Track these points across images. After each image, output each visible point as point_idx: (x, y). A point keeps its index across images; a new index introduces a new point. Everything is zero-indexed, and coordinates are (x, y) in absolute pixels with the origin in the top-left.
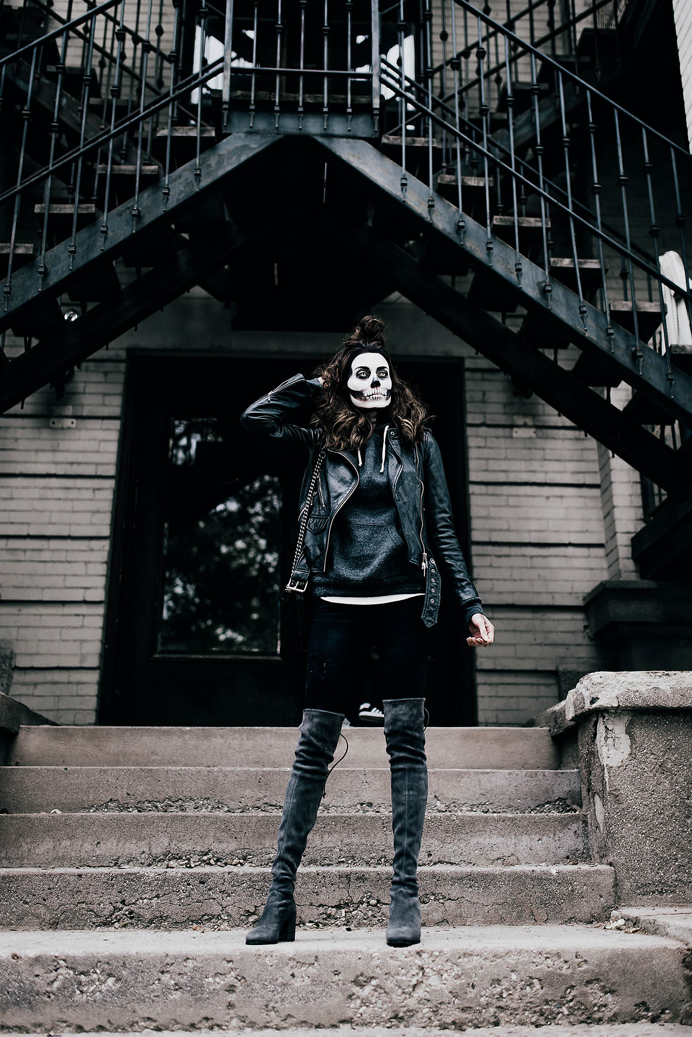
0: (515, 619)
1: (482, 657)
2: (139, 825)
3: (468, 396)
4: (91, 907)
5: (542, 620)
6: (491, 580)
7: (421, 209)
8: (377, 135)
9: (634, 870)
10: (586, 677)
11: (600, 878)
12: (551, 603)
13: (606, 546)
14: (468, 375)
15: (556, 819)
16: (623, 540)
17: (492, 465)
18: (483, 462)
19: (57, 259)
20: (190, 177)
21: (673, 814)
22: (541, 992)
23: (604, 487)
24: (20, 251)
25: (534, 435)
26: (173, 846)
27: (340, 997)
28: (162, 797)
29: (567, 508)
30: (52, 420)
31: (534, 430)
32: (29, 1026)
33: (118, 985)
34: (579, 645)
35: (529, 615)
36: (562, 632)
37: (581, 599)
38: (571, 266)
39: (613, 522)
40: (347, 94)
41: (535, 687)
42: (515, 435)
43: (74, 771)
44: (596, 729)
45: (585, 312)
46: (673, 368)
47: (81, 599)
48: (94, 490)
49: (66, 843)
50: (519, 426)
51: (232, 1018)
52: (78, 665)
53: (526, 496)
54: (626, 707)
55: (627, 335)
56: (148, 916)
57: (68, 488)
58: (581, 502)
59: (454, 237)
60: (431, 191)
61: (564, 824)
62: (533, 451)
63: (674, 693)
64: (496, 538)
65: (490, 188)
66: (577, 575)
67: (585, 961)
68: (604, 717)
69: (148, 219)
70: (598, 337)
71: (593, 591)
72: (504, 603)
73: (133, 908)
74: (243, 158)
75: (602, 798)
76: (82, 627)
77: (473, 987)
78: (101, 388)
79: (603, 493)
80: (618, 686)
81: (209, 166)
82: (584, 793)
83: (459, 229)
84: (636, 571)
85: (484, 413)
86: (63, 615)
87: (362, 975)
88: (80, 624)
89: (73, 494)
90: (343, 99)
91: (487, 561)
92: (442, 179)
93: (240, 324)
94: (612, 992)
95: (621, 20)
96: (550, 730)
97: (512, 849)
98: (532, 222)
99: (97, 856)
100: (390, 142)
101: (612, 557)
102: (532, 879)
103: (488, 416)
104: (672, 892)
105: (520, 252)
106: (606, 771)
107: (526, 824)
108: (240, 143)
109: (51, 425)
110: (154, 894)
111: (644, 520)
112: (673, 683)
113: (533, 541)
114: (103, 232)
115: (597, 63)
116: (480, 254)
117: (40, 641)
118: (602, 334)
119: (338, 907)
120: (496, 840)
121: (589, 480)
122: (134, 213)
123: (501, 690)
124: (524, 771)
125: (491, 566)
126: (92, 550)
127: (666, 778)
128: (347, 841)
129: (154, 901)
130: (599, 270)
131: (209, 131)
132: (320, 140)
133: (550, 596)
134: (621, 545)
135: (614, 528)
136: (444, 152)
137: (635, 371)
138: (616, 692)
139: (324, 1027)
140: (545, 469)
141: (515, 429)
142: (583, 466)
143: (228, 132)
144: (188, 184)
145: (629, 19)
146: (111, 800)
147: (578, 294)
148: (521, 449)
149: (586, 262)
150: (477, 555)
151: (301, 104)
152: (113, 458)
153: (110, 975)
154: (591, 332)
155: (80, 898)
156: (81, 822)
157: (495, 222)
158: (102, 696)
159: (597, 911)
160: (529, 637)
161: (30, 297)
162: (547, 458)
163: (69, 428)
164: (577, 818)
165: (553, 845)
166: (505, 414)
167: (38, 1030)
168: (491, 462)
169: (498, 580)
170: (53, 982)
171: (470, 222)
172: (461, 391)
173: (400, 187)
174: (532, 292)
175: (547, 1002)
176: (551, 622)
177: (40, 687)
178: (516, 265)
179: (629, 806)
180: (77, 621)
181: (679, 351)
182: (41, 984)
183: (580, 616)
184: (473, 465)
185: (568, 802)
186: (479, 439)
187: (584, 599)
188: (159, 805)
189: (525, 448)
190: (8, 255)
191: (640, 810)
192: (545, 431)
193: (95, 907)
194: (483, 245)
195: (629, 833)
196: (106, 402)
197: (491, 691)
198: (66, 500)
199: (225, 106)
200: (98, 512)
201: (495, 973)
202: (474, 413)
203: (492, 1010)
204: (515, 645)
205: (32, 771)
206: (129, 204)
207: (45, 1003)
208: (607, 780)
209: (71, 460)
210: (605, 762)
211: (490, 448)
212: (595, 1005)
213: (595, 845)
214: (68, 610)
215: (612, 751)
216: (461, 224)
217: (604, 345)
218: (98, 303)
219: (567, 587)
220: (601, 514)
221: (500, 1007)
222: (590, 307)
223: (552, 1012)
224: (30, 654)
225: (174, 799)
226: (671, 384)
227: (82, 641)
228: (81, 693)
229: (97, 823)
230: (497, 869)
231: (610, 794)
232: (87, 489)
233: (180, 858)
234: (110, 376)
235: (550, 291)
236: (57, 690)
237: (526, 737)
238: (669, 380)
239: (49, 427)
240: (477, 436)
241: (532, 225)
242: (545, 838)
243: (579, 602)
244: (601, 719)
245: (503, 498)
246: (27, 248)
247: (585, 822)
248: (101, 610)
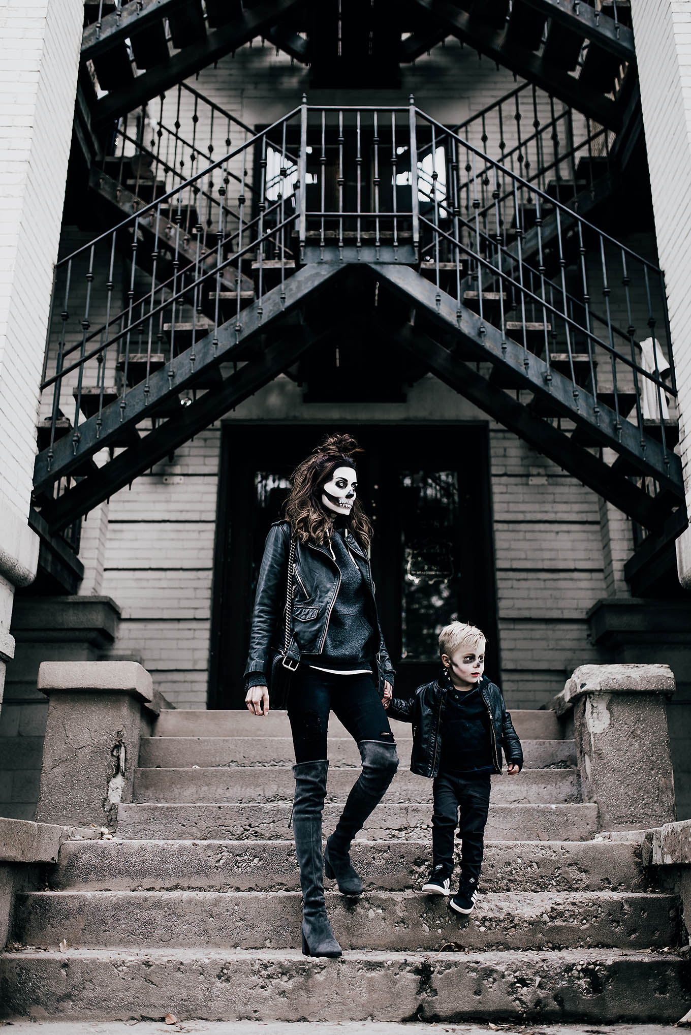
0: (532, 630)
1: (506, 660)
2: (255, 775)
3: (492, 452)
4: (228, 828)
5: (553, 630)
6: (512, 598)
7: (451, 318)
8: (417, 262)
9: (612, 806)
10: (578, 669)
11: (587, 812)
12: (561, 616)
13: (604, 571)
14: (492, 434)
15: (557, 773)
16: (617, 566)
17: (513, 507)
18: (505, 505)
19: (181, 365)
20: (277, 299)
21: (641, 767)
22: (538, 871)
23: (602, 523)
24: (154, 360)
25: (546, 483)
26: (280, 791)
27: (405, 872)
28: (268, 759)
29: (573, 541)
30: (165, 477)
31: (546, 478)
32: (206, 887)
33: (261, 863)
34: (583, 650)
35: (543, 626)
36: (569, 639)
37: (584, 613)
38: (567, 360)
39: (610, 551)
40: (393, 231)
41: (548, 683)
42: (530, 483)
43: (205, 741)
44: (585, 707)
45: (577, 395)
46: (645, 437)
47: (192, 617)
48: (200, 532)
49: (205, 788)
50: (533, 476)
51: (335, 884)
52: (191, 668)
53: (540, 531)
54: (607, 690)
55: (610, 412)
56: (268, 835)
57: (180, 531)
58: (583, 536)
59: (476, 339)
60: (459, 305)
61: (563, 776)
62: (545, 495)
63: (642, 680)
64: (516, 565)
65: (504, 300)
66: (582, 594)
67: (568, 852)
68: (590, 698)
69: (246, 333)
70: (588, 413)
71: (594, 606)
72: (523, 617)
73: (257, 829)
74: (316, 283)
75: (590, 756)
76: (194, 638)
77: (493, 866)
78: (202, 452)
79: (602, 528)
80: (600, 675)
81: (291, 290)
82: (578, 755)
83: (480, 333)
84: (627, 591)
85: (505, 466)
86: (179, 630)
87: (419, 858)
88: (191, 636)
89: (184, 535)
90: (390, 234)
91: (509, 584)
92: (467, 295)
93: (308, 398)
94: (586, 871)
95: (611, 149)
96: (556, 712)
97: (524, 795)
98: (536, 326)
99: (227, 798)
100: (427, 267)
101: (609, 580)
102: (538, 812)
103: (508, 468)
104: (640, 822)
105: (528, 349)
106: (592, 737)
107: (535, 776)
108: (314, 272)
109: (164, 481)
110: (271, 820)
111: (634, 550)
112: (641, 673)
113: (546, 567)
114: (214, 344)
115: (592, 185)
116: (497, 352)
117: (161, 649)
118: (591, 412)
119: (400, 830)
120: (513, 787)
121: (591, 517)
122: (237, 328)
123: (521, 686)
124: (535, 741)
125: (512, 588)
126: (199, 579)
127: (636, 741)
128: (404, 788)
129: (271, 825)
130: (588, 363)
131: (290, 263)
132: (374, 266)
133: (560, 611)
134: (617, 570)
135: (610, 557)
136: (470, 262)
137: (616, 440)
138: (599, 680)
139: (395, 890)
140: (555, 510)
141: (530, 478)
142: (585, 507)
143: (304, 263)
144: (275, 305)
145: (617, 148)
146: (232, 761)
147: (572, 380)
148: (536, 494)
149: (578, 357)
150: (501, 579)
151: (359, 240)
152: (213, 506)
153: (255, 857)
154: (582, 409)
155: (220, 822)
156: (215, 775)
157: (508, 327)
158: (211, 692)
159: (584, 835)
160: (543, 644)
161: (163, 394)
162: (556, 500)
163: (178, 484)
164: (573, 772)
165: (555, 792)
166: (522, 465)
167: (212, 890)
168: (511, 505)
169: (518, 599)
170: (219, 860)
171: (488, 327)
172: (487, 448)
173: (435, 302)
174: (538, 381)
175: (542, 877)
176: (561, 632)
177: (162, 685)
178: (525, 360)
179: (609, 761)
180: (189, 634)
181: (649, 424)
182: (212, 862)
183: (585, 627)
184: (496, 507)
185: (568, 763)
186: (502, 486)
187: (587, 613)
188: (266, 764)
189: (539, 493)
190: (146, 363)
191: (615, 763)
192: (554, 479)
193: (230, 829)
194: (499, 344)
195: (609, 780)
196: (207, 463)
197: (514, 686)
198: (179, 540)
199: (303, 244)
200: (202, 549)
201: (507, 858)
202: (497, 465)
203: (505, 881)
204: (532, 650)
205: (175, 740)
206: (232, 320)
207: (215, 873)
208: (592, 743)
209: (181, 509)
210: (591, 730)
211: (511, 493)
212: (574, 879)
213: (585, 791)
214: (182, 625)
215: (597, 722)
216: (482, 330)
217: (592, 420)
218: (208, 390)
219: (574, 604)
220: (600, 545)
221: (510, 880)
222: (582, 391)
223: (545, 884)
224: (154, 660)
225: (277, 761)
226: (643, 449)
227: (194, 650)
228: (194, 689)
229: (226, 774)
230: (513, 806)
231: (595, 752)
232: (193, 531)
233: (286, 799)
234: (208, 442)
235: (550, 380)
236: (176, 687)
237: (537, 717)
238: (642, 446)
239: (163, 483)
240: (500, 484)
241: (537, 329)
242: (549, 787)
243: (583, 616)
244: (588, 700)
245: (521, 534)
246: (159, 357)
247: (579, 775)
248: (207, 625)
